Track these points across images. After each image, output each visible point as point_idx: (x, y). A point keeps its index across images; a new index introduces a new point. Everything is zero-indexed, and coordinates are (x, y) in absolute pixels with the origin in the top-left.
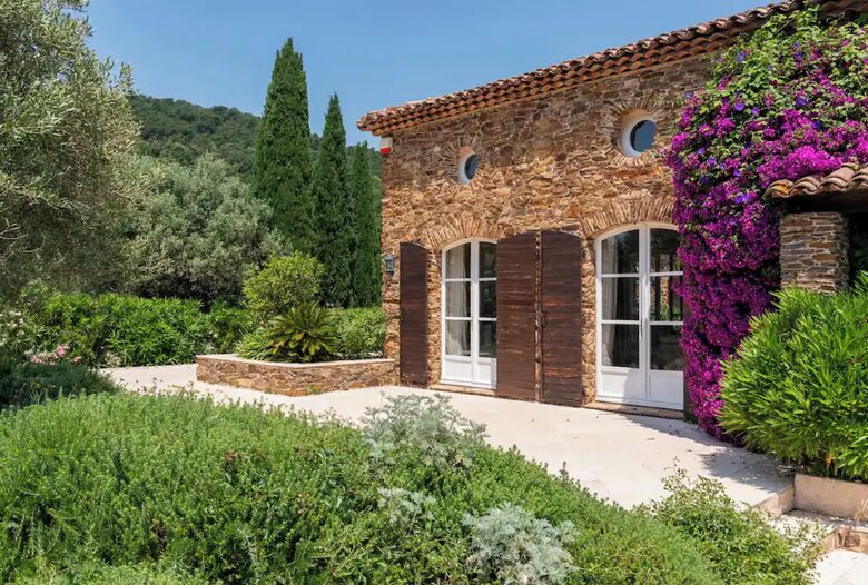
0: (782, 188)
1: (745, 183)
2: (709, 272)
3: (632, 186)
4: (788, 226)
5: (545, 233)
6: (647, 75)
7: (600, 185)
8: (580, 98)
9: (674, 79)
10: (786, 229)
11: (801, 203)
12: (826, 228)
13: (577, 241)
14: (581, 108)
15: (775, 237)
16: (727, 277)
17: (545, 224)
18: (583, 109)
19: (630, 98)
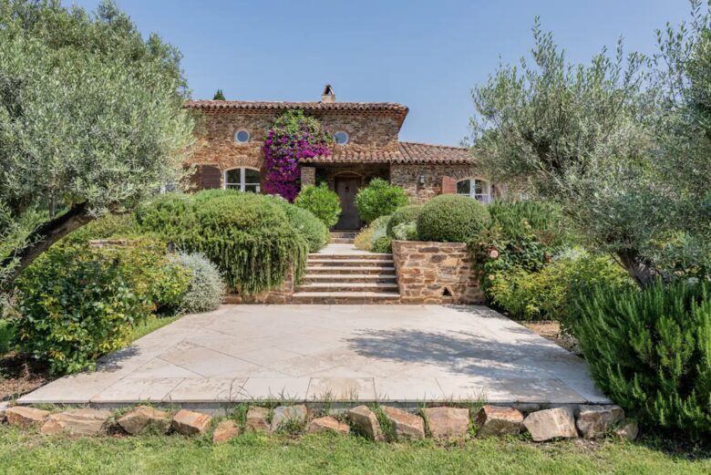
0: (302, 160)
1: (292, 157)
2: (280, 182)
3: (241, 153)
4: (303, 170)
5: (204, 166)
6: (247, 116)
7: (227, 151)
8: (220, 118)
9: (256, 120)
10: (302, 171)
11: (308, 164)
12: (312, 171)
13: (218, 170)
14: (219, 122)
15: (300, 172)
16: (285, 183)
17: (204, 163)
18: (221, 123)
19: (240, 122)
